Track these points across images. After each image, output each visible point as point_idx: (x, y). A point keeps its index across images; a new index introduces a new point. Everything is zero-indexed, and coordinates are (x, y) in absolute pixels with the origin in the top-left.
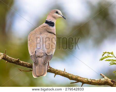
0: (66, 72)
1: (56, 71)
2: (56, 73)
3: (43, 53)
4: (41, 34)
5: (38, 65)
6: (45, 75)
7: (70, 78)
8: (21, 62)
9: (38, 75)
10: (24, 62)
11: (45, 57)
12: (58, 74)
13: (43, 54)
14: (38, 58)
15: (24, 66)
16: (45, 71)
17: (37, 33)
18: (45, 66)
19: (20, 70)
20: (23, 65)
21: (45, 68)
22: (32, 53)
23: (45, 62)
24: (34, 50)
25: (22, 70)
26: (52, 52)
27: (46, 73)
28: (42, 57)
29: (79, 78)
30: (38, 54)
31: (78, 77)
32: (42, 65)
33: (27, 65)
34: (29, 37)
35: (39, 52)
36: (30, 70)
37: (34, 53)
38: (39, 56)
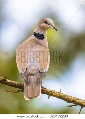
0: (62, 94)
1: (50, 91)
2: (50, 94)
3: (35, 70)
4: (32, 47)
5: (31, 85)
6: (39, 97)
7: (67, 100)
8: (9, 81)
9: (31, 97)
10: (11, 81)
11: (37, 74)
12: (53, 96)
13: (35, 72)
14: (30, 76)
15: (12, 86)
16: (39, 92)
17: (27, 46)
18: (39, 86)
19: (7, 91)
20: (10, 84)
21: (39, 88)
22: (23, 70)
23: (39, 81)
24: (24, 66)
25: (10, 91)
26: (46, 69)
27: (40, 94)
28: (35, 75)
29: (78, 101)
30: (29, 71)
31: (77, 99)
32: (35, 85)
33: (15, 85)
34: (17, 51)
35: (31, 69)
36: (19, 91)
37: (25, 70)
38: (30, 73)
